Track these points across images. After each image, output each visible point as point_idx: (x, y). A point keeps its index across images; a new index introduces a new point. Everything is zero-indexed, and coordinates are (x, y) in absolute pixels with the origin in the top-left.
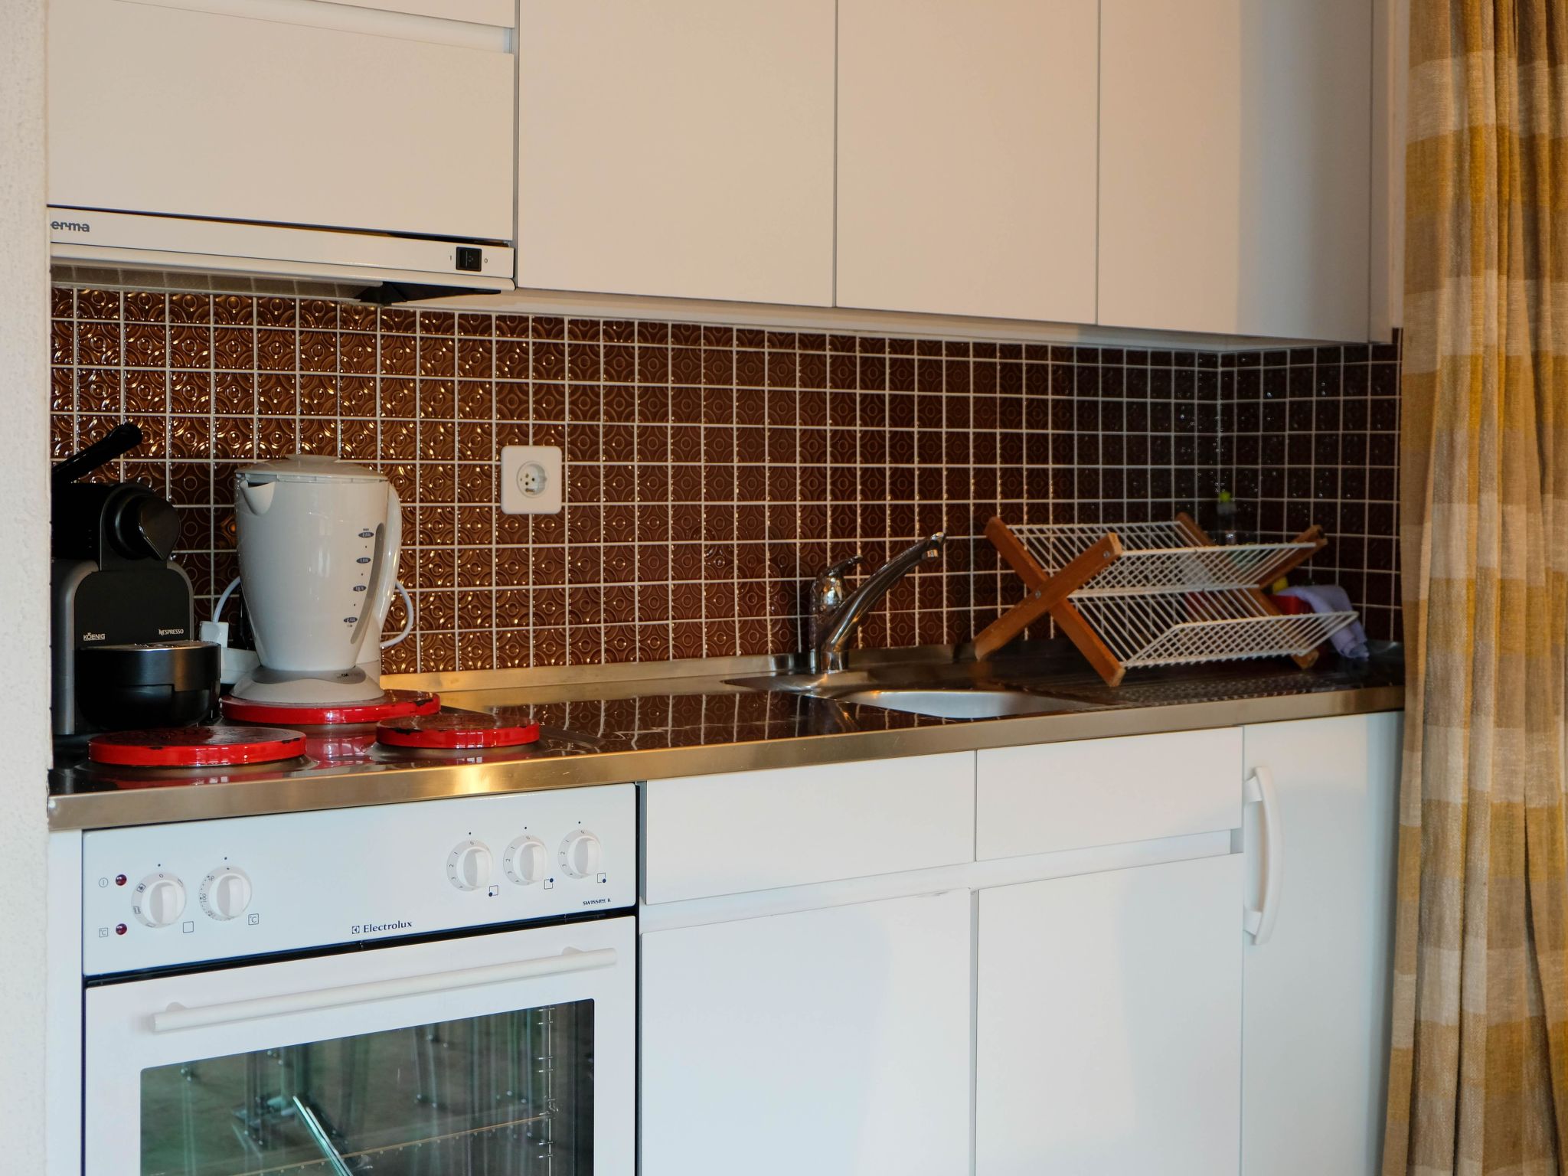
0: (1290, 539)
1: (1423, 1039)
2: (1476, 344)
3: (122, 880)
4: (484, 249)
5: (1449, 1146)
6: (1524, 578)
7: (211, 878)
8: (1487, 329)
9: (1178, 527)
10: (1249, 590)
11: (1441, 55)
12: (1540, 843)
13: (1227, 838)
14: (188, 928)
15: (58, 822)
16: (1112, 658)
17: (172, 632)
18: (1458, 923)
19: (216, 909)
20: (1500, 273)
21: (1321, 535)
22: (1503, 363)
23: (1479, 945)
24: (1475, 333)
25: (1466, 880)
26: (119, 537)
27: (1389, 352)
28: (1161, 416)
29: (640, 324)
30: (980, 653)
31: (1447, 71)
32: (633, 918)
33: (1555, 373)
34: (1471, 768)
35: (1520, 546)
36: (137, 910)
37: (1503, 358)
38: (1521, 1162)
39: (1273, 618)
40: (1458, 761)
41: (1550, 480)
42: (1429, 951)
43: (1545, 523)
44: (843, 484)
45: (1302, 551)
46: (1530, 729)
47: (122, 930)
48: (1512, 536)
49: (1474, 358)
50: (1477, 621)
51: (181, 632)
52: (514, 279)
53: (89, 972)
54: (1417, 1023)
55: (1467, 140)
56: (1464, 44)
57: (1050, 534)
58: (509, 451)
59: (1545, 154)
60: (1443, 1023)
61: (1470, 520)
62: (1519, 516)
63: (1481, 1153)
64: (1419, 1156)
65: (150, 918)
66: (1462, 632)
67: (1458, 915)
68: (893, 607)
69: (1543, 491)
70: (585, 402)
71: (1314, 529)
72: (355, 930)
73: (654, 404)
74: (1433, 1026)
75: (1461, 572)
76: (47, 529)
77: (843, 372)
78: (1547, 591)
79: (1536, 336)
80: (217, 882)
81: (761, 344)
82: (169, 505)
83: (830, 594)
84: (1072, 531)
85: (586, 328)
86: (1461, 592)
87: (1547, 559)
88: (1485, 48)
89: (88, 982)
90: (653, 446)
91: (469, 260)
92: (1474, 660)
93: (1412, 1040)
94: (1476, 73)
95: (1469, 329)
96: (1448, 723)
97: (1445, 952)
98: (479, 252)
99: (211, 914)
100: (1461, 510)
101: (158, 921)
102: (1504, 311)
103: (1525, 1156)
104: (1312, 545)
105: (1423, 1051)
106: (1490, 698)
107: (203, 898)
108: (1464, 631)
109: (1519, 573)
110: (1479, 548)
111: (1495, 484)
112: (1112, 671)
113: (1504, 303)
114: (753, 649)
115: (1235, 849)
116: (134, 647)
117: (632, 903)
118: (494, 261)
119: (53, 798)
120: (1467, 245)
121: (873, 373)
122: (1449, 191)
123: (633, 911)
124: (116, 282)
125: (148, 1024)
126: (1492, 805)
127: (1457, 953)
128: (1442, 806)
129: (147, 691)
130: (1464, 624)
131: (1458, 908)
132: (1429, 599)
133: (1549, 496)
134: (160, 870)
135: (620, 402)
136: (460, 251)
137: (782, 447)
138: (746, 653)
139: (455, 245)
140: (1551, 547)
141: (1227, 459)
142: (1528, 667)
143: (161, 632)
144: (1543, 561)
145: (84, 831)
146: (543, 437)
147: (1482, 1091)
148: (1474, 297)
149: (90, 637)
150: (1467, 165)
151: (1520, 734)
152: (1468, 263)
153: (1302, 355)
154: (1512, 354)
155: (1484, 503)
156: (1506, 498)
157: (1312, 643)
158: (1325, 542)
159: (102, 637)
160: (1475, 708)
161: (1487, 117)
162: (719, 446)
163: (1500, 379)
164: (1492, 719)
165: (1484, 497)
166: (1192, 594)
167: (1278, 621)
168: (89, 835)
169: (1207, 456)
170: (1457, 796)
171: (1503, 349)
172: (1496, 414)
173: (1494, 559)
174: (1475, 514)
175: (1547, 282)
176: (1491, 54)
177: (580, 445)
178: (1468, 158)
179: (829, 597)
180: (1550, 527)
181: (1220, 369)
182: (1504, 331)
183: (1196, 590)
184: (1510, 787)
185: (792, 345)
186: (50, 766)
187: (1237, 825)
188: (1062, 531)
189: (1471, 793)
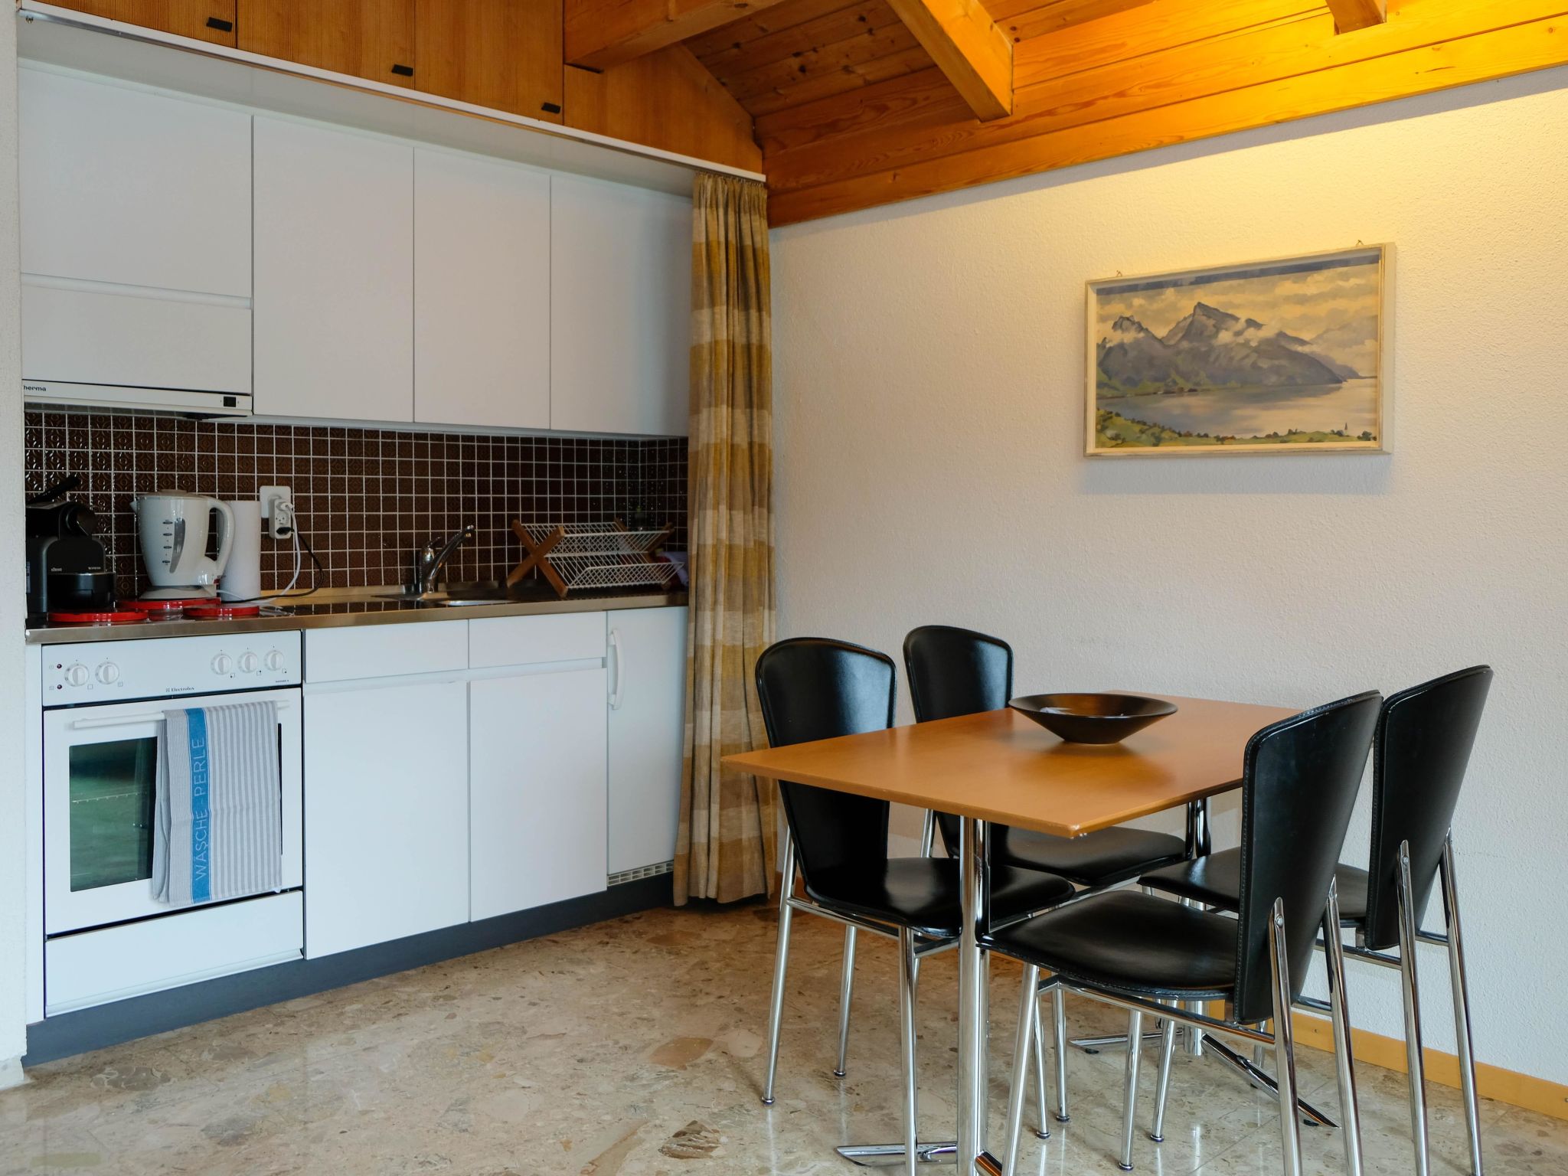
0: (658, 529)
1: (697, 753)
2: (716, 438)
3: (60, 666)
4: (237, 397)
5: (706, 799)
6: (742, 544)
7: (100, 666)
8: (721, 432)
9: (614, 525)
10: (643, 554)
11: (701, 308)
12: (750, 664)
13: (600, 662)
14: (90, 687)
15: (30, 641)
16: (562, 583)
17: (95, 568)
18: (709, 699)
19: (103, 680)
20: (728, 406)
21: (671, 527)
22: (730, 447)
23: (717, 708)
24: (716, 434)
25: (712, 680)
26: (68, 526)
27: (684, 441)
28: (608, 473)
29: (331, 429)
30: (509, 584)
31: (705, 314)
32: (300, 689)
33: (759, 451)
34: (714, 629)
35: (739, 530)
36: (67, 679)
37: (730, 444)
38: (741, 806)
39: (651, 565)
40: (708, 626)
41: (757, 499)
42: (698, 713)
43: (753, 519)
44: (438, 504)
45: (663, 534)
46: (745, 612)
47: (60, 687)
48: (735, 525)
49: (716, 445)
50: (716, 563)
51: (99, 568)
52: (252, 411)
53: (45, 705)
54: (694, 746)
55: (714, 344)
56: (713, 303)
57: (534, 529)
58: (263, 489)
59: (754, 351)
60: (703, 744)
61: (713, 517)
62: (739, 516)
63: (718, 800)
64: (696, 805)
65: (73, 682)
66: (710, 568)
67: (709, 695)
68: (464, 562)
69: (753, 505)
70: (303, 465)
71: (668, 524)
72: (168, 690)
73: (338, 466)
74: (700, 746)
75: (709, 541)
76: (24, 519)
77: (437, 451)
78: (755, 550)
79: (751, 434)
80: (103, 668)
81: (394, 438)
82: (92, 513)
83: (429, 556)
84: (546, 527)
85: (302, 431)
86: (709, 550)
87: (754, 536)
88: (721, 304)
89: (45, 709)
90: (338, 486)
91: (230, 402)
92: (716, 581)
93: (691, 753)
94: (717, 316)
95: (713, 432)
96: (704, 610)
97: (704, 712)
98: (235, 398)
99: (100, 681)
100: (710, 513)
101: (76, 684)
102: (730, 423)
103: (743, 804)
104: (667, 532)
105: (697, 758)
106: (721, 597)
107: (97, 674)
108: (711, 567)
109: (739, 541)
110: (717, 530)
111: (725, 502)
112: (562, 590)
113: (730, 420)
114: (391, 581)
115: (604, 665)
116: (76, 574)
117: (299, 682)
118: (243, 404)
119: (28, 631)
120: (713, 394)
121: (453, 452)
122: (707, 369)
123: (300, 686)
124: (64, 410)
125: (72, 727)
126: (724, 646)
127: (709, 712)
128: (702, 647)
129: (83, 592)
130: (711, 564)
131: (709, 691)
132: (698, 553)
133: (756, 507)
134: (77, 662)
135: (321, 466)
136: (225, 398)
137: (406, 487)
138: (387, 584)
139: (223, 396)
140: (757, 531)
141: (643, 492)
142: (743, 581)
143: (90, 568)
144: (751, 536)
145: (43, 645)
146: (281, 482)
147: (719, 773)
148: (716, 417)
149: (54, 570)
150: (713, 357)
151: (739, 615)
152: (713, 403)
153: (663, 443)
154: (735, 442)
155: (720, 510)
156: (731, 507)
157: (668, 576)
158: (673, 530)
159: (60, 570)
160: (715, 602)
161: (723, 336)
162: (372, 486)
163: (727, 454)
164: (722, 607)
165: (721, 507)
166: (623, 556)
167: (653, 566)
168: (45, 647)
169: (634, 491)
170: (708, 642)
171: (729, 440)
172: (725, 469)
173: (724, 535)
174: (716, 515)
175: (755, 410)
176: (725, 307)
177: (300, 486)
178: (713, 355)
179: (428, 557)
180: (757, 521)
181: (640, 449)
182: (730, 433)
183: (625, 553)
184: (734, 638)
185: (410, 438)
186: (26, 617)
187: (604, 656)
188: (540, 527)
189: (714, 640)
